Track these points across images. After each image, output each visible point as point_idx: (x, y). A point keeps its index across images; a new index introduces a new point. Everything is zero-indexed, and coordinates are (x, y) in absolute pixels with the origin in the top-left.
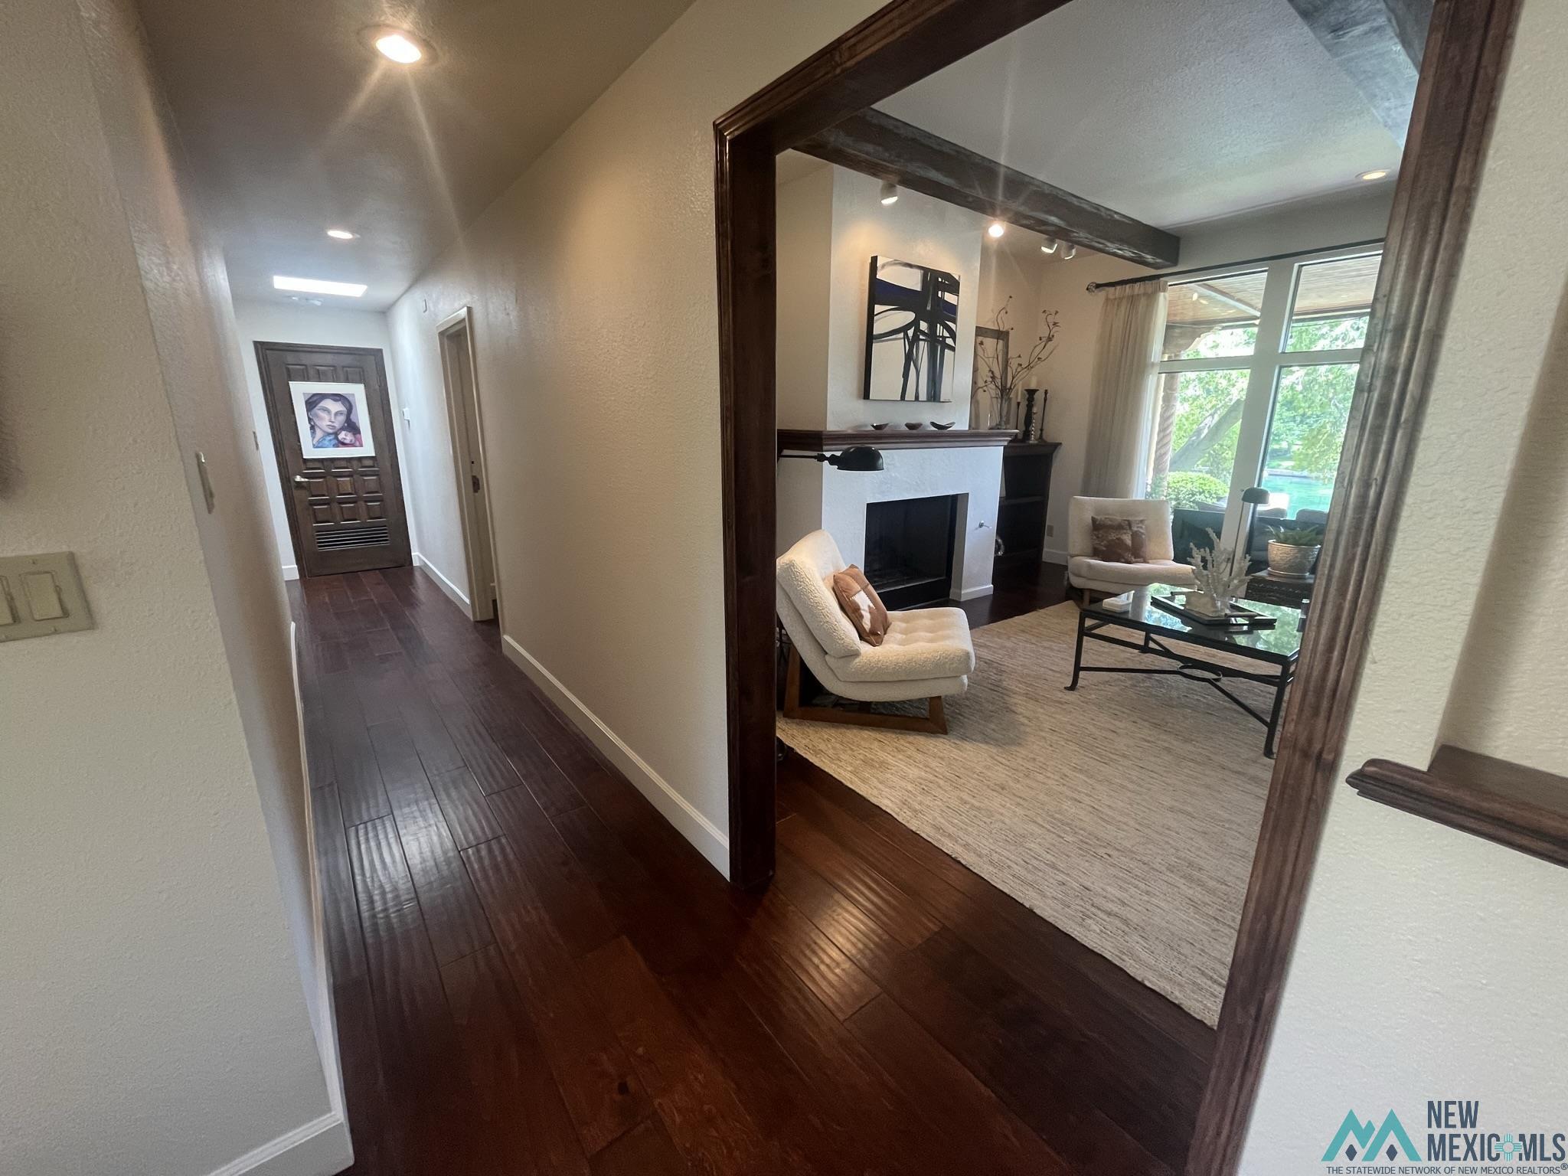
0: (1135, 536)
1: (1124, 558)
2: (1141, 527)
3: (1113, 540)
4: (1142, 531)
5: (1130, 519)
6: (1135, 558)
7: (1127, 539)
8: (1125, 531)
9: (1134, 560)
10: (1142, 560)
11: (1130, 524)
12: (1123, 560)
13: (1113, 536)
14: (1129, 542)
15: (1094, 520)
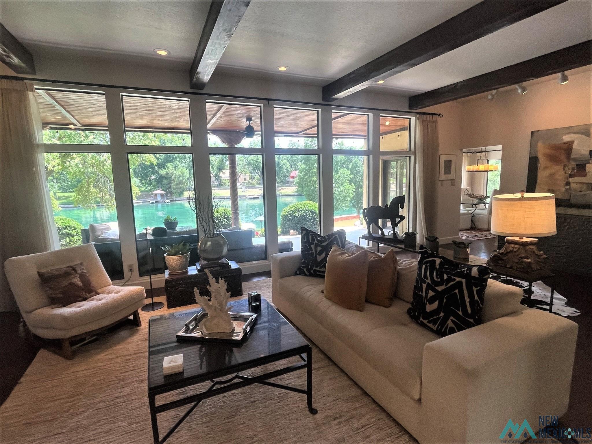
0: (82, 276)
1: (80, 297)
2: (83, 269)
3: (66, 286)
4: (85, 271)
5: (72, 264)
6: (89, 294)
7: (78, 281)
8: (72, 276)
9: (88, 295)
10: (94, 293)
11: (74, 269)
12: (80, 299)
13: (64, 283)
14: (80, 283)
15: (40, 274)
